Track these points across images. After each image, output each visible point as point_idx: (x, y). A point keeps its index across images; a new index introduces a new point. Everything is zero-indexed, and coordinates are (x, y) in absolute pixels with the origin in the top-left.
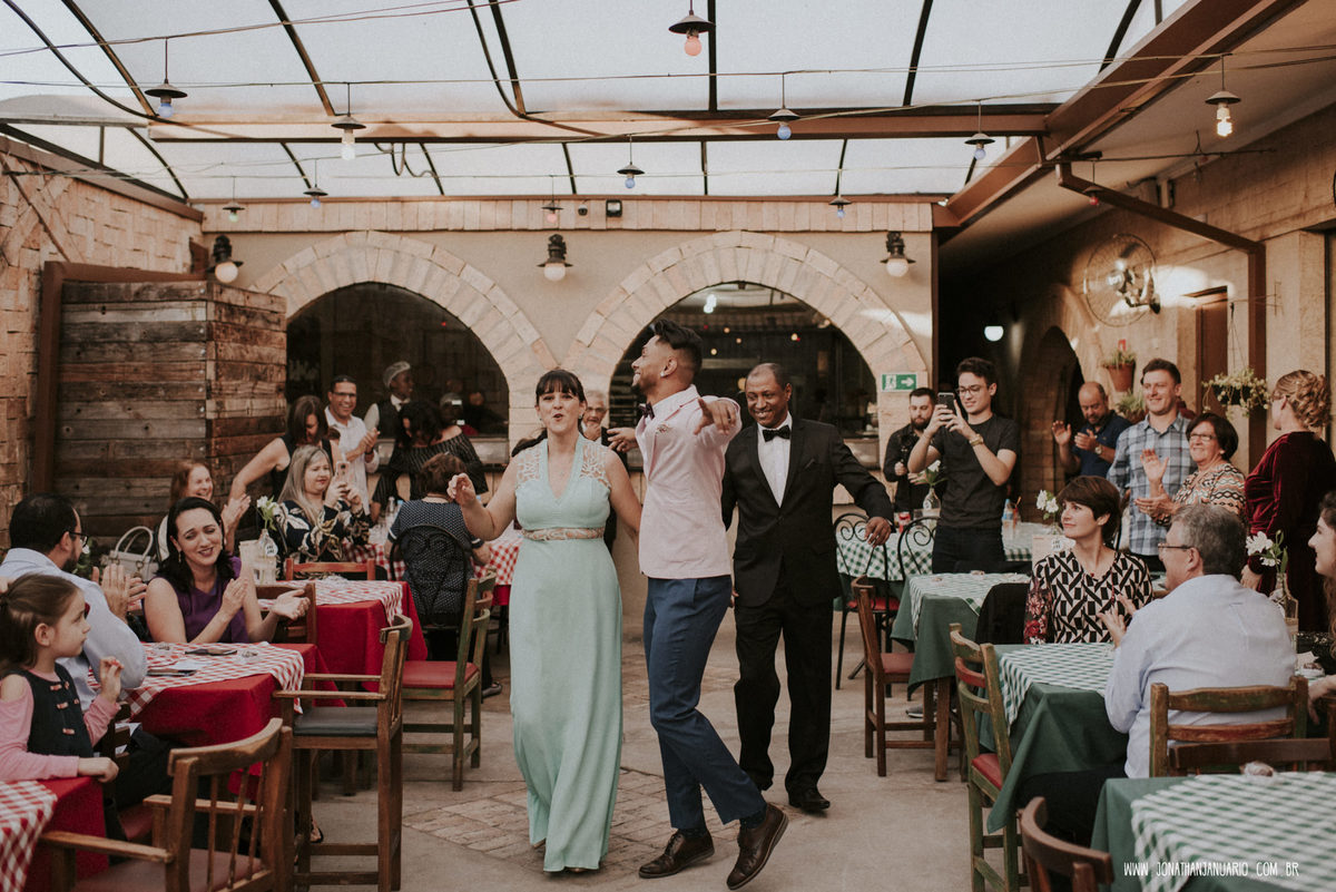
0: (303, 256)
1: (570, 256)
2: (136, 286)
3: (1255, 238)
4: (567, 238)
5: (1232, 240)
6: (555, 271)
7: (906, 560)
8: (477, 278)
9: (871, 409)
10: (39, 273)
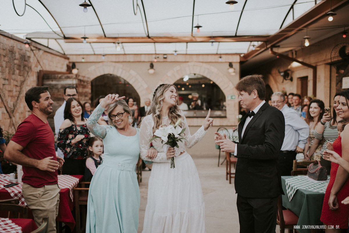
0: (93, 68)
1: (155, 67)
2: (60, 75)
3: (314, 65)
4: (154, 64)
5: (309, 66)
6: (151, 71)
7: (234, 138)
8: (133, 72)
9: (224, 104)
10: (38, 72)
